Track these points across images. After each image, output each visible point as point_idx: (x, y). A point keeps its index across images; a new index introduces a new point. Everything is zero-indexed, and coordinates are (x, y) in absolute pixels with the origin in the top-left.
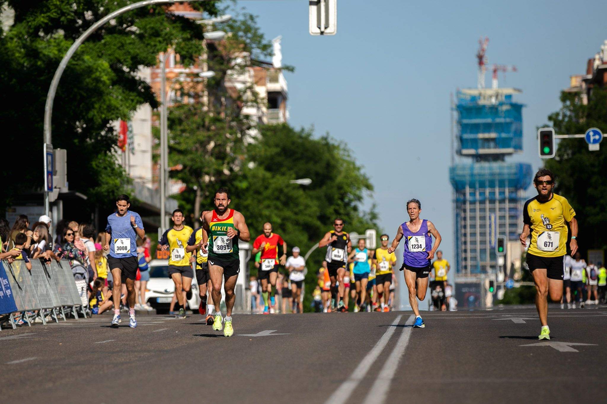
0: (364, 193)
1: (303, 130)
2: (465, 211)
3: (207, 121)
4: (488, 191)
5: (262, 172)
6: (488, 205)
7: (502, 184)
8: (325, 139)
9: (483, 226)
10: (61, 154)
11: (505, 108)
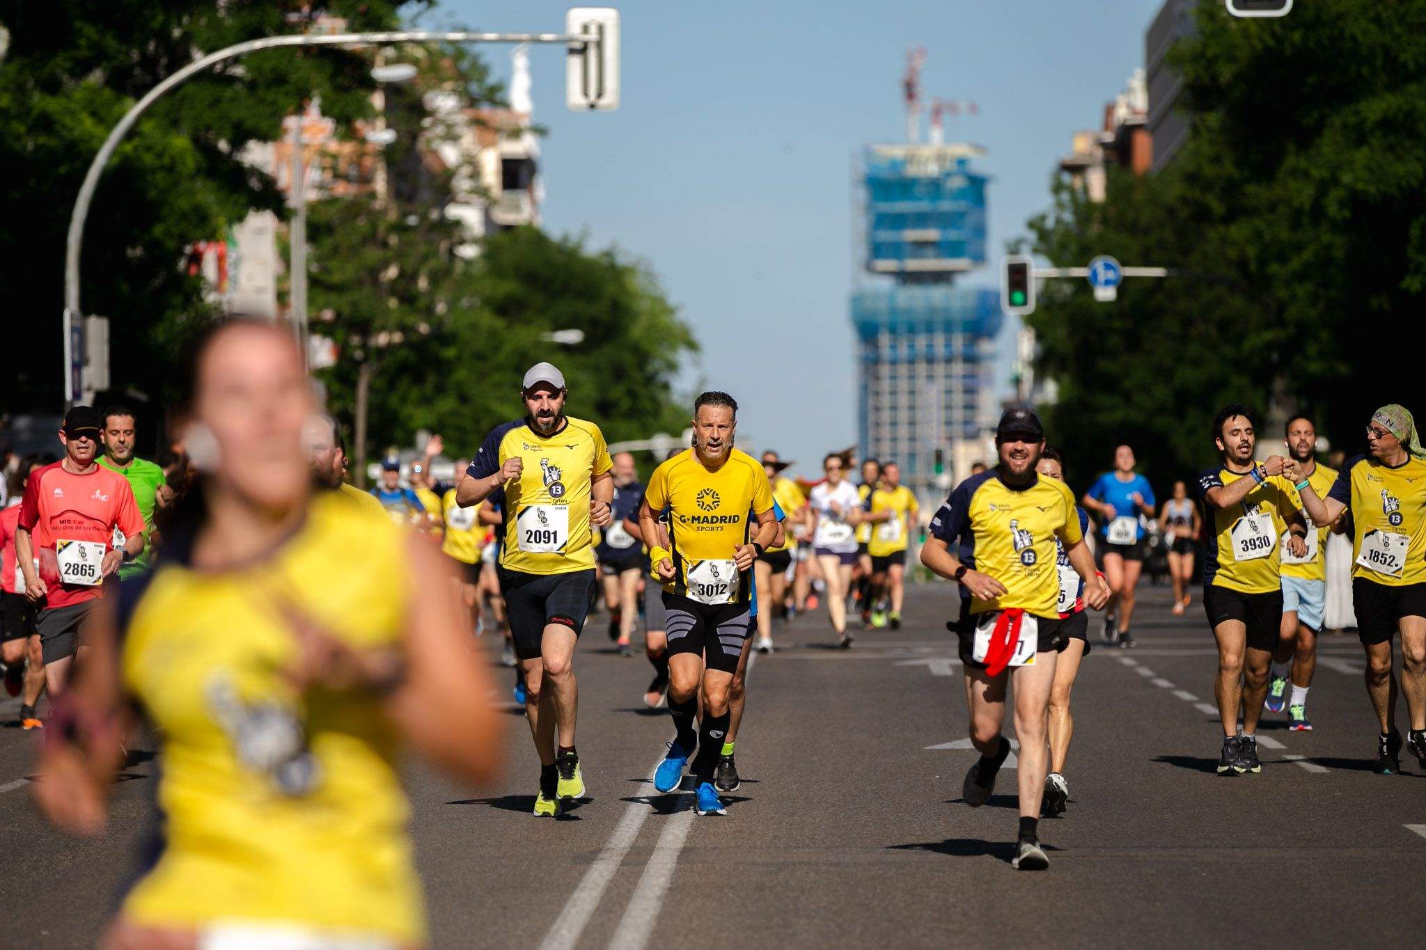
0: (683, 356)
1: (566, 238)
2: (877, 378)
3: (382, 228)
4: (921, 342)
5: (487, 319)
6: (922, 368)
7: (948, 328)
8: (608, 254)
9: (912, 408)
10: (98, 328)
11: (957, 183)
